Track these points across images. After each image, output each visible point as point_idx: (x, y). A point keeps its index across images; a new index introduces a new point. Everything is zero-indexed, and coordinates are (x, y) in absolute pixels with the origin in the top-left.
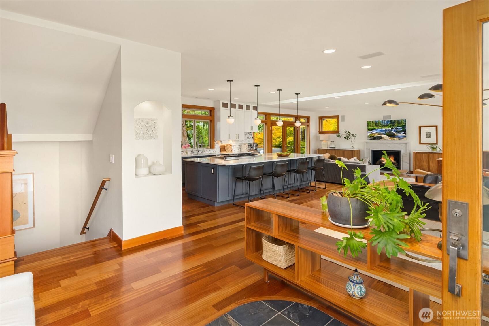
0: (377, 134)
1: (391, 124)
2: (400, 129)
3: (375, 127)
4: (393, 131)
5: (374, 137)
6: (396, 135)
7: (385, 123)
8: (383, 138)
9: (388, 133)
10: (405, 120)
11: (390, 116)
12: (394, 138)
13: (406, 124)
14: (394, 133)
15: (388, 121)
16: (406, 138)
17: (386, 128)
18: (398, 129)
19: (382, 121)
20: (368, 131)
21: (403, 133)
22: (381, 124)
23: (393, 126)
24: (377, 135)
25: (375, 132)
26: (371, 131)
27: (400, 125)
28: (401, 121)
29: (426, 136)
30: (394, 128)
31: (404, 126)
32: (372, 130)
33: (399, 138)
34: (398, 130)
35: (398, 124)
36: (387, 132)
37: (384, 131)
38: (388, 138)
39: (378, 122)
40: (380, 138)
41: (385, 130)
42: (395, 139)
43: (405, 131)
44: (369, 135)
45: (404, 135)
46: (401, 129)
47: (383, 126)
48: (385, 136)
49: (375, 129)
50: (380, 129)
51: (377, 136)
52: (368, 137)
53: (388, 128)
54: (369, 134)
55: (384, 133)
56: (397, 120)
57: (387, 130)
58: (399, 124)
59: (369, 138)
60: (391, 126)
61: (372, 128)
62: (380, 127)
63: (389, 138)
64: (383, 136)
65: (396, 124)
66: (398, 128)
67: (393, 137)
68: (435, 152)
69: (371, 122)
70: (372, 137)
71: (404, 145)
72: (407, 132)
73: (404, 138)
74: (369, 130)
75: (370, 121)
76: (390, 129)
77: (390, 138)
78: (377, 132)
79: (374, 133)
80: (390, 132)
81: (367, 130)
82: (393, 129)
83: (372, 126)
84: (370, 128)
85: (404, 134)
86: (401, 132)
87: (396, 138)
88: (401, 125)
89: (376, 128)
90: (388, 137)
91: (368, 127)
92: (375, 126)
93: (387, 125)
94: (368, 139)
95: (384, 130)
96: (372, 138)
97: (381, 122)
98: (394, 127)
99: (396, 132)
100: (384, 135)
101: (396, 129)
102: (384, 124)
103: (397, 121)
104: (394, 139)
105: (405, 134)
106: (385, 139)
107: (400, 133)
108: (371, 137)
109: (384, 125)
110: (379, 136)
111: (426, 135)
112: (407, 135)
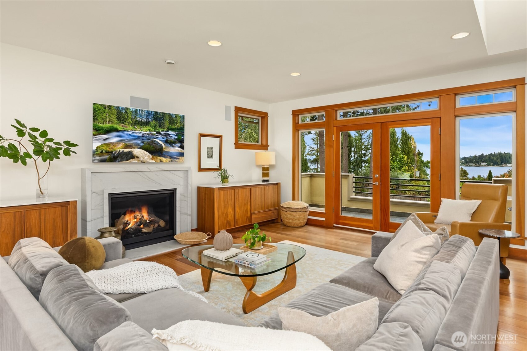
0: (122, 144)
1: (156, 121)
2: (174, 136)
3: (115, 126)
4: (159, 141)
5: (112, 152)
6: (165, 150)
7: (142, 115)
8: (137, 157)
9: (148, 143)
10: (183, 117)
11: (147, 101)
12: (161, 158)
13: (184, 125)
14: (161, 145)
15: (149, 113)
16: (183, 157)
17: (144, 131)
18: (169, 135)
19: (136, 110)
20: (94, 135)
21: (179, 145)
22: (132, 119)
23: (160, 126)
24: (120, 149)
25: (115, 140)
26: (105, 136)
27: (174, 127)
28: (176, 117)
29: (208, 154)
30: (163, 133)
31: (181, 131)
32: (108, 131)
33: (171, 157)
34: (170, 139)
35: (170, 123)
36: (146, 141)
37: (139, 138)
38: (149, 157)
39: (126, 112)
40: (130, 156)
41: (143, 136)
42: (164, 159)
43: (181, 141)
44: (98, 148)
45: (180, 150)
46: (176, 137)
47: (137, 123)
48: (141, 150)
49: (117, 130)
50: (130, 133)
51: (121, 151)
52: (94, 154)
53: (148, 132)
54: (96, 144)
55: (138, 144)
56: (169, 114)
57: (146, 137)
58: (172, 125)
59: (98, 158)
60: (155, 126)
61: (107, 125)
62: (130, 127)
63: (151, 156)
64: (137, 151)
65: (167, 124)
66: (170, 132)
67: (160, 156)
68: (226, 185)
69: (105, 107)
70: (108, 152)
71: (181, 174)
72: (186, 144)
73: (181, 158)
74: (98, 131)
75: (101, 105)
76: (153, 134)
77: (152, 159)
78: (121, 141)
79: (112, 143)
80: (153, 141)
81: (91, 131)
82: (160, 133)
83: (109, 122)
84: (101, 125)
85: (180, 147)
86: (175, 143)
87: (165, 157)
88: (176, 127)
89: (120, 127)
90: (148, 154)
91: (95, 120)
92: (116, 121)
93: (147, 124)
94: (93, 161)
95: (141, 135)
96: (106, 157)
97: (132, 111)
98: (163, 131)
99: (166, 142)
100: (140, 148)
101: (166, 135)
102: (139, 119)
103: (168, 117)
104: (161, 161)
105: (182, 147)
106: (141, 159)
107: (173, 146)
108: (103, 155)
109: (139, 122)
110: (127, 150)
111: (208, 152)
112: (186, 151)
